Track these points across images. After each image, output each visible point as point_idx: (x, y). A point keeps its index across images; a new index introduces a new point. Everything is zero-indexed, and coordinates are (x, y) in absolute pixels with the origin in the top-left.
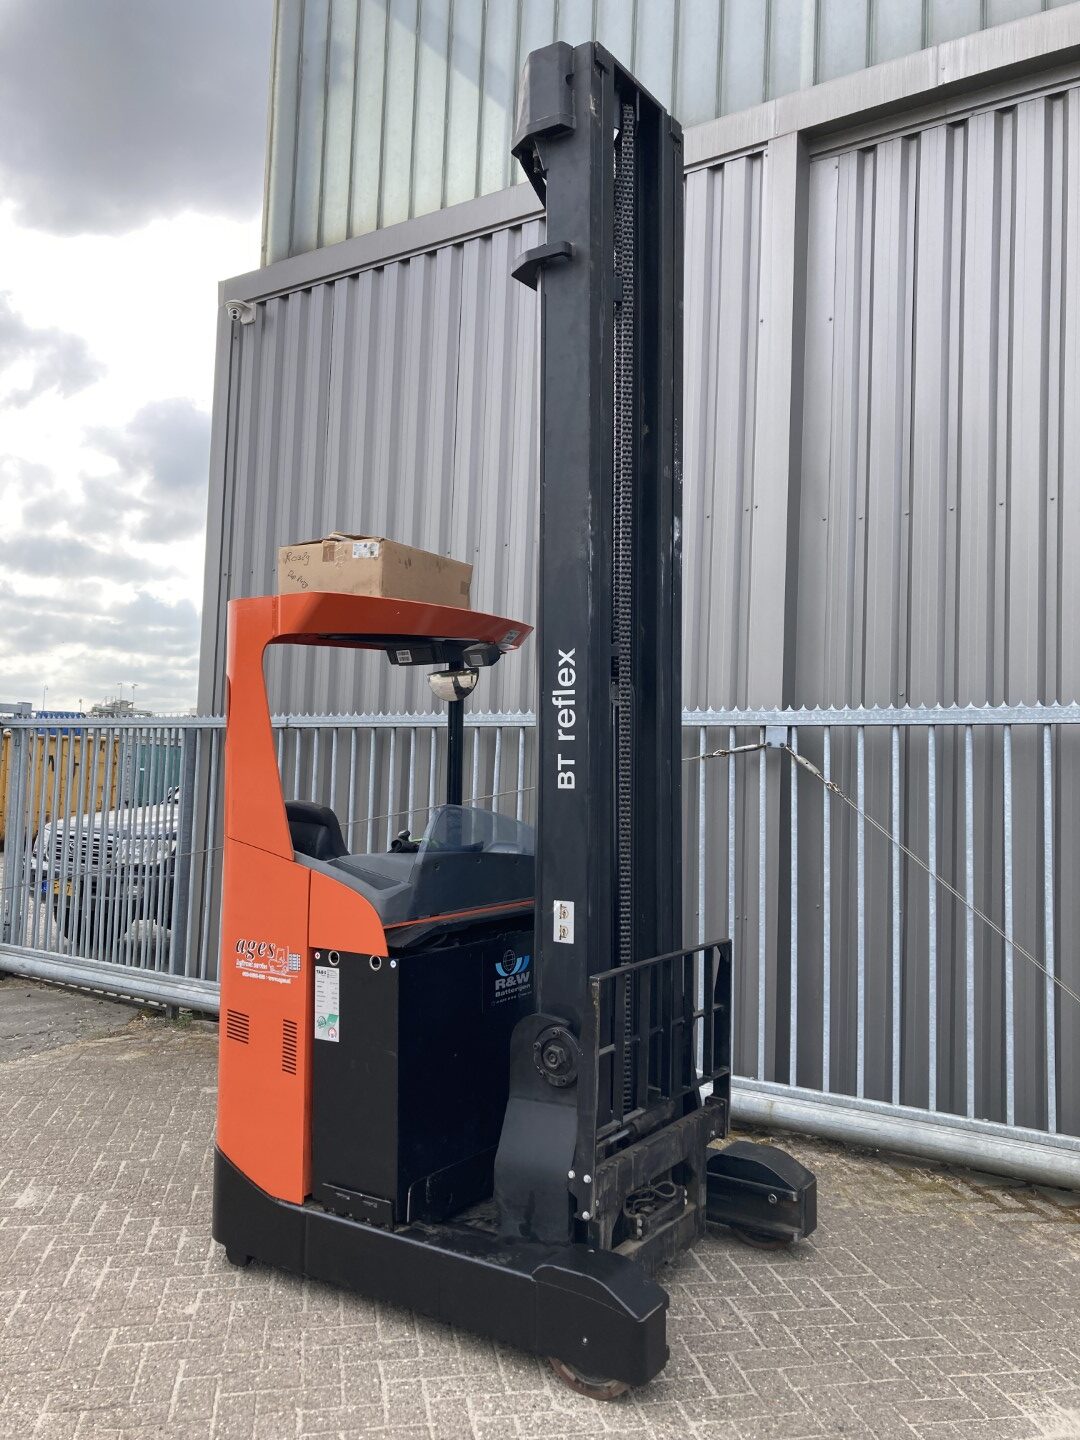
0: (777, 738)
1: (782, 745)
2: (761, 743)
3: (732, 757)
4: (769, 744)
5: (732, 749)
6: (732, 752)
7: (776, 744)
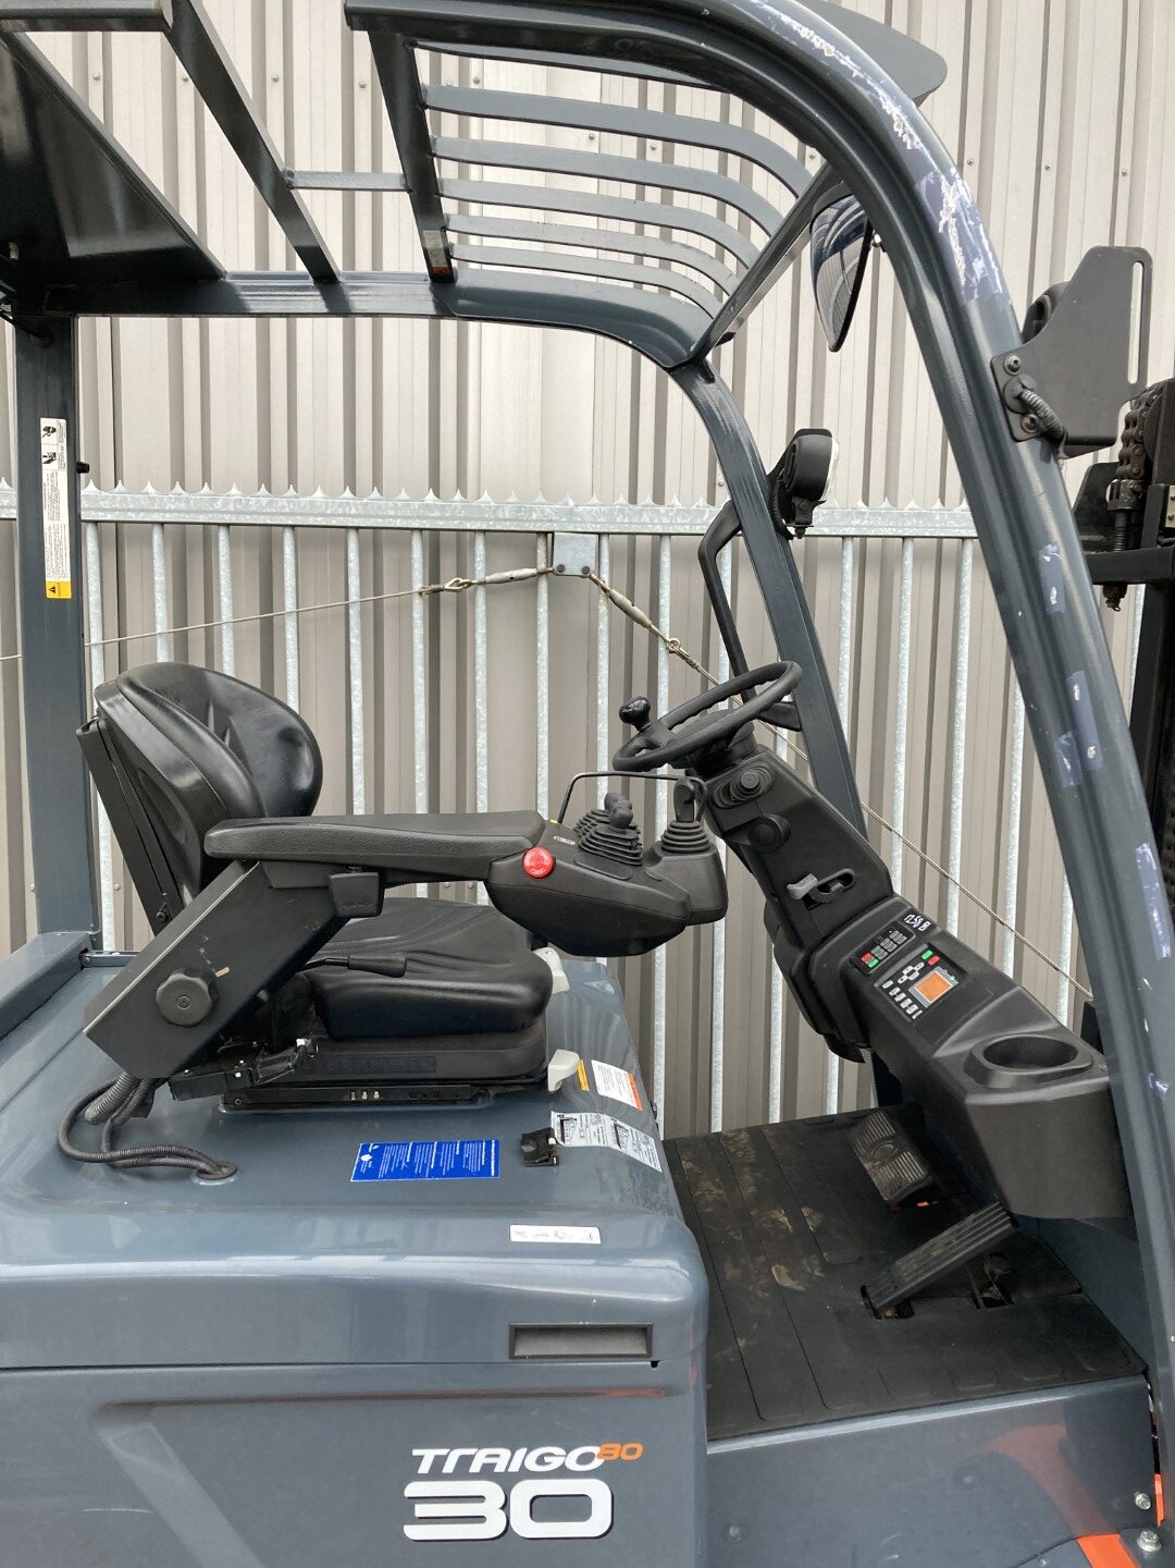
0: (573, 555)
1: (586, 570)
2: (542, 566)
3: (481, 594)
4: (561, 568)
5: (480, 575)
6: (480, 584)
7: (574, 568)
